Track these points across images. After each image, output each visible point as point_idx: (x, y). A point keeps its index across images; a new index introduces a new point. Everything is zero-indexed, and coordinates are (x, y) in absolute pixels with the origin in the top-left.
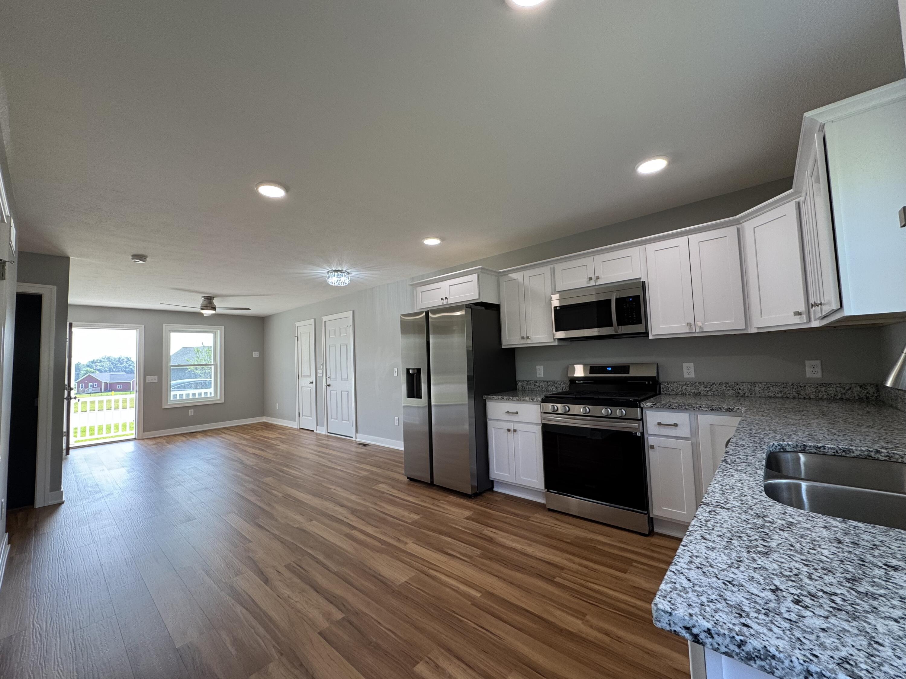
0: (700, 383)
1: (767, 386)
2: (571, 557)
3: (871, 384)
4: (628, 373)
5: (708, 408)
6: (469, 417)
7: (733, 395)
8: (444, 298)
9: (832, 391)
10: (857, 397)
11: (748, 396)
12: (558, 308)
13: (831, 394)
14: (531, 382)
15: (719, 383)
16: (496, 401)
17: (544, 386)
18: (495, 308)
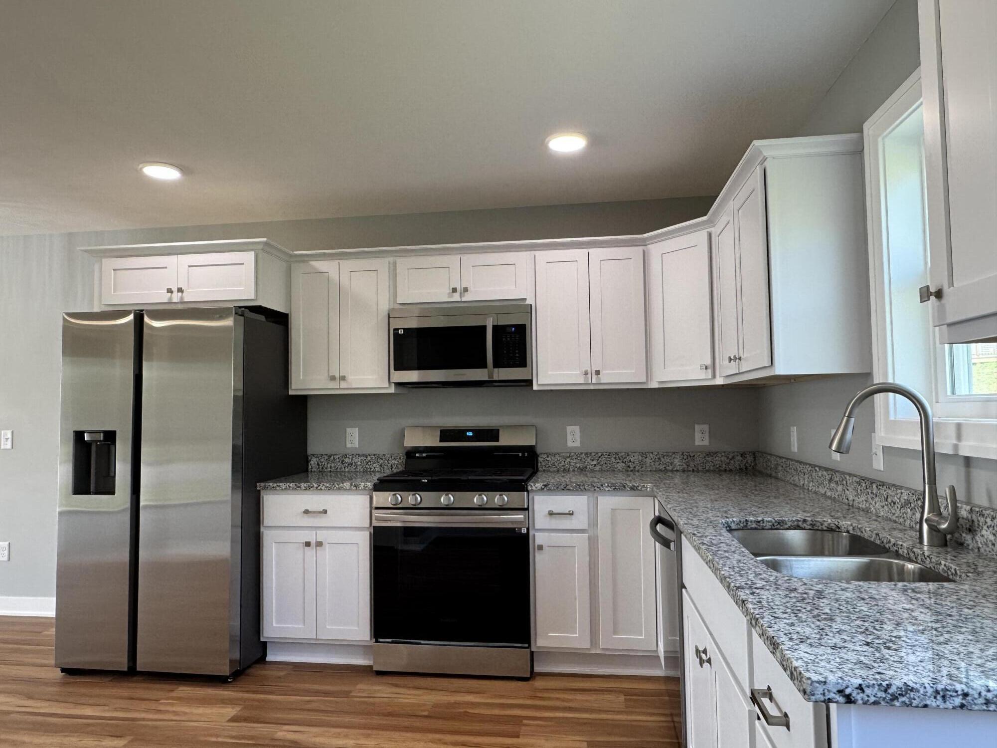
0: (586, 454)
1: (658, 456)
2: (437, 736)
3: (750, 452)
4: (498, 440)
5: (610, 487)
6: (232, 526)
7: (623, 469)
8: (175, 289)
9: (717, 460)
10: (738, 468)
11: (638, 471)
12: (401, 332)
13: (717, 465)
14: (336, 457)
15: (608, 454)
16: (285, 492)
17: (359, 463)
18: (281, 320)
